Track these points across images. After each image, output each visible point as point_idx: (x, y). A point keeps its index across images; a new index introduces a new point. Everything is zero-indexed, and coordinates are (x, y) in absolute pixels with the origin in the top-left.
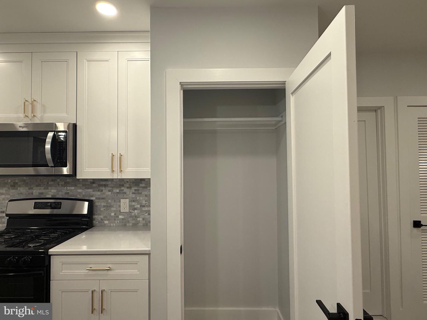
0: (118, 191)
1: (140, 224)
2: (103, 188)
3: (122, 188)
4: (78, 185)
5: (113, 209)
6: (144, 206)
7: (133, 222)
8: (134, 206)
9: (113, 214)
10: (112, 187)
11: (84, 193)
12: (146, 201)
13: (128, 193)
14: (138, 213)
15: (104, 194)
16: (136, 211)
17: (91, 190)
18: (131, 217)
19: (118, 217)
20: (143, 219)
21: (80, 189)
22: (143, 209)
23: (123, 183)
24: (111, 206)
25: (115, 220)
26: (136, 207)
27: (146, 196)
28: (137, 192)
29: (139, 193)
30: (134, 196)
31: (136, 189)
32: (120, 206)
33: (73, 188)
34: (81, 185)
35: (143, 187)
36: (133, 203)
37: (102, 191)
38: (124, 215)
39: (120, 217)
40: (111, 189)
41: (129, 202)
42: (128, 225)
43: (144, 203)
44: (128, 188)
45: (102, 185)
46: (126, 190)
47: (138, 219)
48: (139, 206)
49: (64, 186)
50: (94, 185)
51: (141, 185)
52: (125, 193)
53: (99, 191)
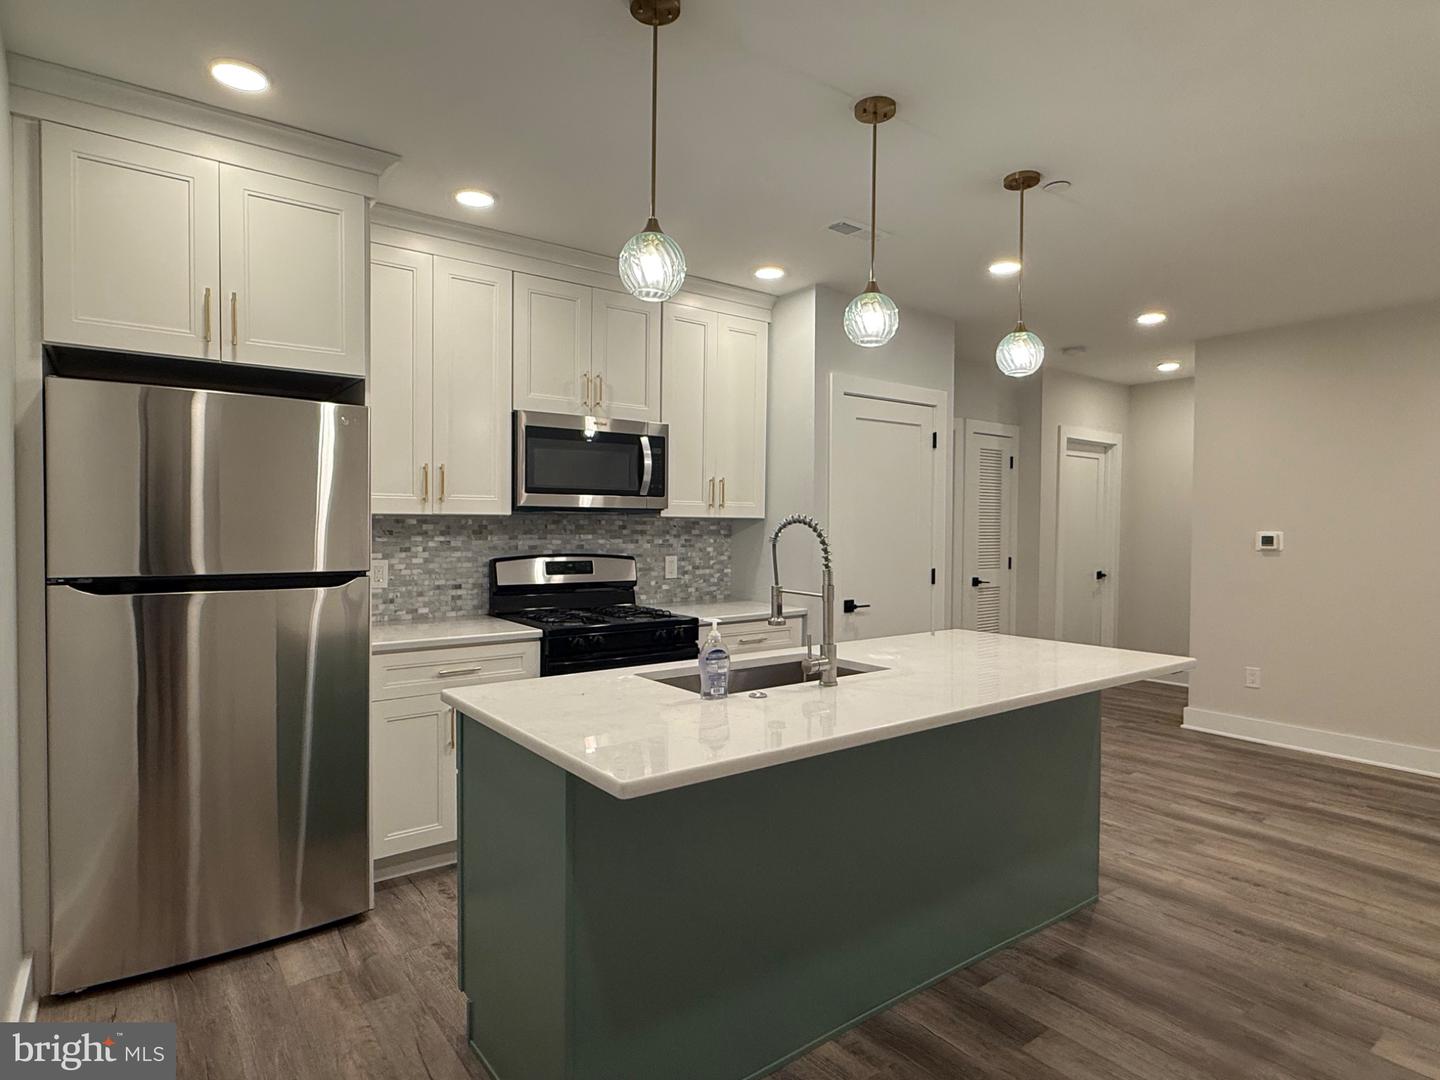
0: (661, 542)
1: (691, 598)
2: (640, 537)
3: (668, 537)
4: (600, 532)
5: (654, 574)
6: (698, 568)
7: (682, 595)
8: (684, 567)
9: (653, 583)
10: (653, 536)
11: (608, 546)
12: (700, 559)
13: (675, 545)
14: (690, 580)
15: (641, 546)
16: (687, 577)
17: (621, 541)
18: (680, 586)
19: (660, 587)
20: (697, 589)
21: (603, 538)
22: (698, 572)
23: (668, 528)
24: (651, 569)
25: (656, 592)
26: (686, 569)
27: (701, 550)
28: (688, 544)
29: (691, 546)
30: (683, 550)
31: (687, 538)
32: (664, 568)
33: (590, 537)
34: (604, 532)
35: (697, 535)
36: (683, 563)
37: (637, 542)
38: (669, 584)
39: (665, 587)
40: (649, 538)
41: (679, 560)
42: (675, 600)
43: (697, 562)
44: (675, 536)
45: (635, 532)
46: (672, 540)
47: (690, 590)
48: (690, 568)
49: (576, 533)
50: (625, 532)
51: (694, 532)
52: (671, 546)
53: (632, 542)
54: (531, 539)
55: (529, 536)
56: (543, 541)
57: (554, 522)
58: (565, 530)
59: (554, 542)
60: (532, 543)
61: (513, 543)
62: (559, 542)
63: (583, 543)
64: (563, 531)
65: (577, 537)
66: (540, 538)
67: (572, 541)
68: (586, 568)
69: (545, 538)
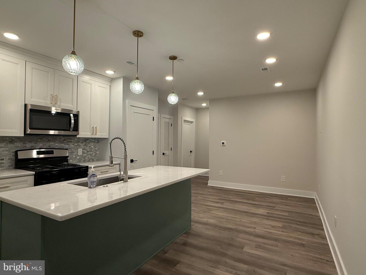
0: (77, 144)
1: (86, 160)
2: (70, 143)
3: (79, 143)
4: (56, 141)
5: (74, 154)
6: (88, 152)
7: (84, 159)
8: (84, 152)
9: (74, 156)
11: (59, 146)
12: (89, 149)
13: (81, 146)
14: (86, 155)
15: (70, 146)
16: (85, 154)
17: (63, 144)
18: (83, 157)
20: (88, 158)
21: (57, 144)
22: (88, 153)
23: (79, 140)
25: (75, 159)
26: (85, 152)
27: (89, 147)
28: (86, 145)
30: (84, 147)
31: (85, 143)
32: (78, 152)
33: (53, 143)
34: (58, 142)
35: (88, 143)
36: (84, 151)
38: (79, 157)
39: (78, 157)
40: (73, 143)
41: (82, 150)
42: (81, 161)
43: (88, 150)
44: (81, 143)
47: (86, 158)
48: (86, 152)
49: (48, 142)
50: (65, 142)
52: (80, 146)
53: (67, 144)
54: (31, 144)
55: (31, 143)
56: (36, 145)
57: (40, 139)
58: (44, 141)
59: (40, 145)
60: (31, 145)
61: (24, 145)
62: (42, 145)
63: (50, 145)
64: (43, 141)
65: (48, 143)
66: (34, 144)
67: (47, 144)
68: (52, 153)
69: (37, 144)
